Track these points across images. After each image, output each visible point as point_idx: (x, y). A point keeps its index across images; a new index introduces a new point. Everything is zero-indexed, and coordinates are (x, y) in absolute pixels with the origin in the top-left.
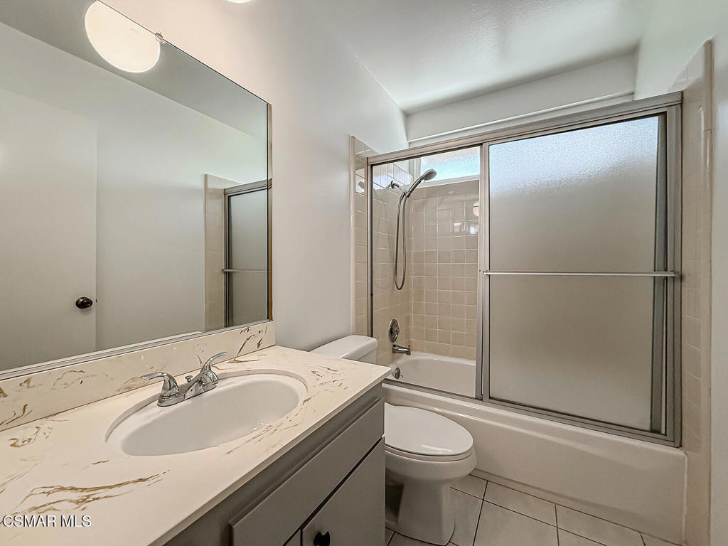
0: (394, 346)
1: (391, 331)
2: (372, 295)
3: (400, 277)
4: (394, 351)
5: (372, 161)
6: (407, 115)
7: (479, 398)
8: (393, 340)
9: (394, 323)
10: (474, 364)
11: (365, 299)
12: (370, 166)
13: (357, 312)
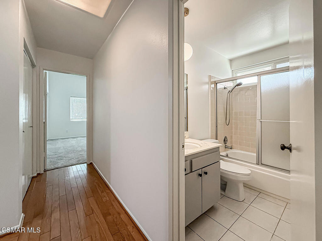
0: (226, 146)
1: (224, 140)
2: (217, 127)
3: (228, 121)
4: (226, 148)
5: (216, 82)
6: (231, 61)
7: (258, 164)
8: (225, 143)
9: (226, 137)
10: (255, 154)
11: (214, 128)
12: (216, 83)
13: (212, 132)
